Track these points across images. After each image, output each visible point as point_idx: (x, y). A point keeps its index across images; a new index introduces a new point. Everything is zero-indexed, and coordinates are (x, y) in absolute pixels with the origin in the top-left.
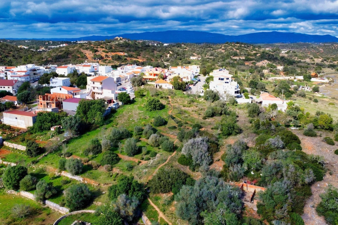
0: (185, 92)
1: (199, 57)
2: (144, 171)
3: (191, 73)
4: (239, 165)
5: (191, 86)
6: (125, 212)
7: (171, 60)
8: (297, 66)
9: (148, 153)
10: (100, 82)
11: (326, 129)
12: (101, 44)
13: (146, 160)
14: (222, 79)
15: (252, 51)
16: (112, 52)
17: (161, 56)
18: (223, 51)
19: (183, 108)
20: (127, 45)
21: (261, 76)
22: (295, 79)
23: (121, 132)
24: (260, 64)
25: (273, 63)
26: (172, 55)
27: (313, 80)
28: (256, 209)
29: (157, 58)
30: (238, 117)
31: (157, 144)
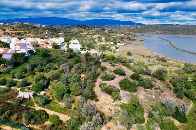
0: (58, 50)
1: (63, 33)
2: (47, 76)
3: (60, 41)
4: (79, 70)
5: (61, 47)
6: (43, 84)
7: (48, 35)
8: (112, 37)
9: (46, 71)
10: (19, 46)
11: (111, 60)
12: (7, 26)
13: (46, 73)
14: (75, 44)
15: (91, 30)
16: (15, 30)
17: (43, 33)
18: (76, 30)
19: (58, 56)
20: (23, 26)
21: (94, 42)
22: (109, 43)
24: (94, 37)
25: (101, 36)
26: (49, 32)
27: (117, 44)
28: (84, 80)
29: (40, 34)
30: (81, 58)
31: (49, 68)
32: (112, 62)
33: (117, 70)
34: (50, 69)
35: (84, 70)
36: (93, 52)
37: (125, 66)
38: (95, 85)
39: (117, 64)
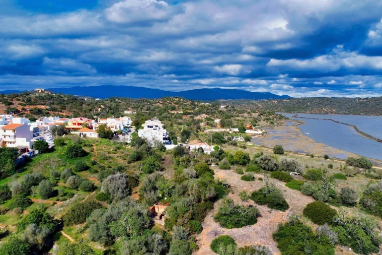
0: (111, 141)
1: (134, 111)
2: (59, 209)
3: (121, 123)
4: (153, 192)
6: (34, 240)
7: (102, 114)
8: (235, 120)
9: (65, 194)
10: (13, 130)
11: (240, 164)
12: (17, 96)
13: (61, 201)
14: (151, 127)
16: (31, 105)
17: (91, 110)
18: (161, 106)
19: (108, 155)
20: (50, 97)
21: (197, 128)
22: (230, 131)
23: (35, 177)
24: (197, 118)
25: (211, 117)
26: (104, 109)
27: (247, 131)
28: (163, 224)
29: (85, 111)
30: (163, 160)
31: (75, 186)
32: (244, 169)
33: (260, 190)
34: (77, 188)
35: (166, 191)
36: (193, 145)
37: (281, 180)
38: (197, 243)
39: (257, 176)
